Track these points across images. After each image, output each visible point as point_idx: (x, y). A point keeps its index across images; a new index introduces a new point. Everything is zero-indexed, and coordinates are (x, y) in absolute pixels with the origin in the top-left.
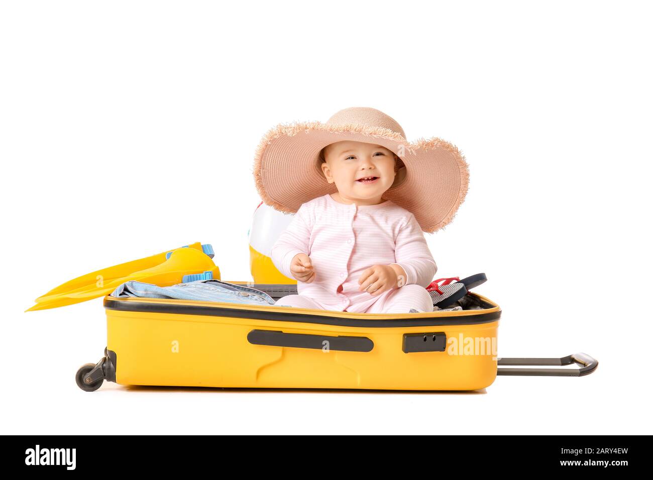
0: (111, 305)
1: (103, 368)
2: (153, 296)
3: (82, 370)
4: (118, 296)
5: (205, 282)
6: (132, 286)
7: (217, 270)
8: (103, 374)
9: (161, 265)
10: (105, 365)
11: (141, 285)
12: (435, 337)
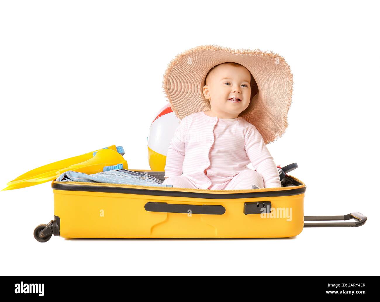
0: (56, 186)
1: (52, 227)
2: (84, 180)
3: (37, 228)
4: (60, 181)
5: (118, 171)
6: (70, 174)
7: (126, 163)
8: (51, 231)
9: (90, 160)
10: (52, 225)
11: (76, 173)
12: (264, 204)
